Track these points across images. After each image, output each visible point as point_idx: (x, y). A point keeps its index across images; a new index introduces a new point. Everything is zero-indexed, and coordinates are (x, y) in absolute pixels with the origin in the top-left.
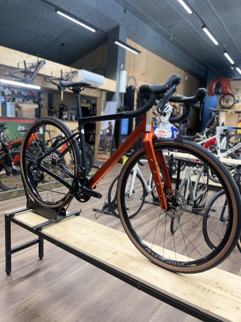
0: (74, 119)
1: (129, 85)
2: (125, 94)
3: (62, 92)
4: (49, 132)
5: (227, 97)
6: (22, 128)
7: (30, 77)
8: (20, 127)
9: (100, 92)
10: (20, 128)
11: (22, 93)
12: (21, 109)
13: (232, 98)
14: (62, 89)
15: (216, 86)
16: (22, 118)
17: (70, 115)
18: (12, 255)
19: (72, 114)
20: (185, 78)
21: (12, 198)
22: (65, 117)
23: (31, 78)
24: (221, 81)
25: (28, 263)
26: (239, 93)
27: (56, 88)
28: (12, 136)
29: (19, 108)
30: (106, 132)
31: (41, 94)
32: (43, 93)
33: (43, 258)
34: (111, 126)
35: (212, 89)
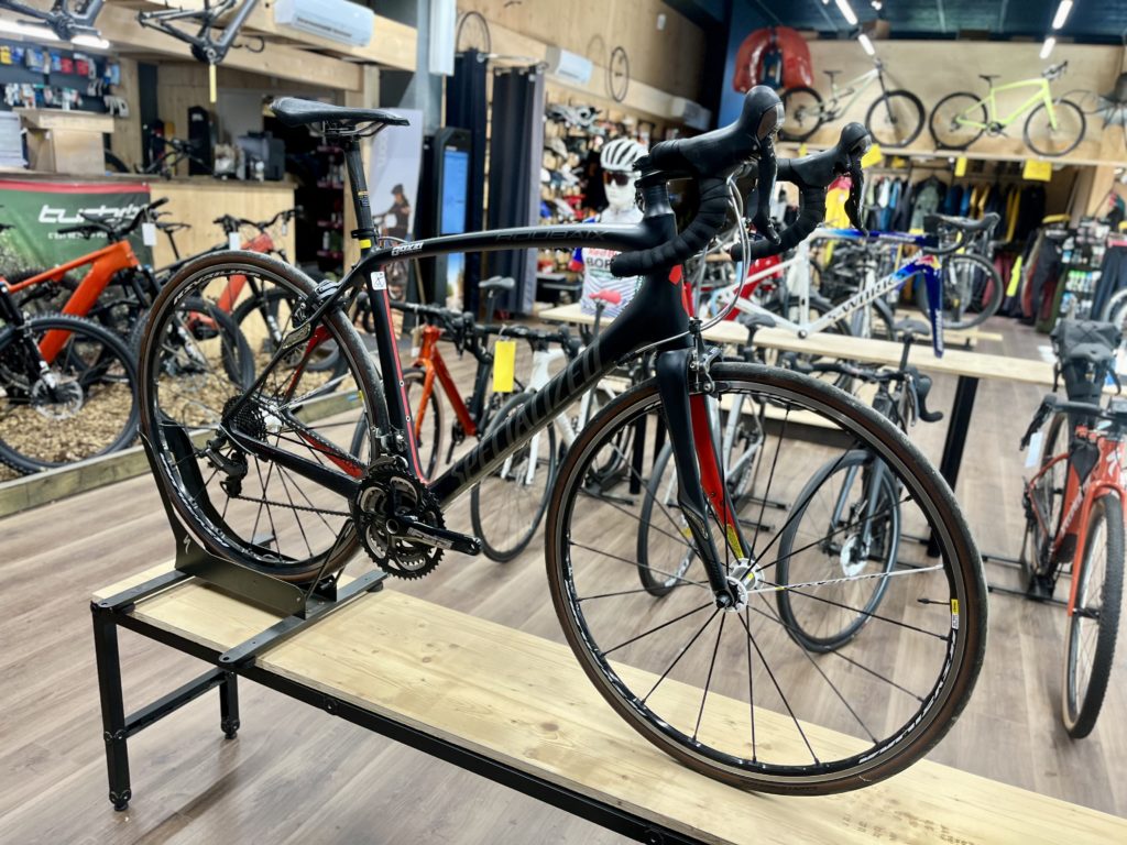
0: (260, 176)
1: (463, 48)
2: (449, 79)
3: (213, 69)
4: (169, 229)
5: (798, 99)
6: (56, 216)
7: (79, 8)
8: (46, 209)
9: (355, 67)
10: (47, 215)
11: (33, 61)
12: (48, 135)
13: (812, 103)
14: (209, 56)
15: (763, 56)
16: (54, 175)
17: (242, 160)
18: (130, 741)
19: (249, 158)
20: (655, 21)
21: (57, 500)
22: (223, 165)
23: (83, 12)
24: (778, 39)
25: (186, 756)
26: (835, 86)
27: (185, 50)
28: (18, 249)
29: (39, 132)
30: (383, 222)
31: (111, 64)
32: (118, 63)
33: (238, 732)
34: (405, 204)
35: (747, 67)
